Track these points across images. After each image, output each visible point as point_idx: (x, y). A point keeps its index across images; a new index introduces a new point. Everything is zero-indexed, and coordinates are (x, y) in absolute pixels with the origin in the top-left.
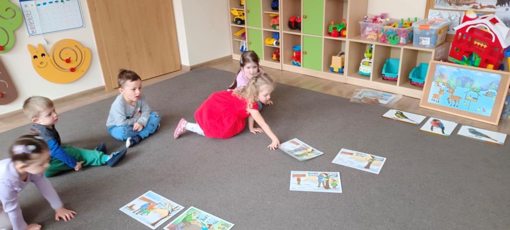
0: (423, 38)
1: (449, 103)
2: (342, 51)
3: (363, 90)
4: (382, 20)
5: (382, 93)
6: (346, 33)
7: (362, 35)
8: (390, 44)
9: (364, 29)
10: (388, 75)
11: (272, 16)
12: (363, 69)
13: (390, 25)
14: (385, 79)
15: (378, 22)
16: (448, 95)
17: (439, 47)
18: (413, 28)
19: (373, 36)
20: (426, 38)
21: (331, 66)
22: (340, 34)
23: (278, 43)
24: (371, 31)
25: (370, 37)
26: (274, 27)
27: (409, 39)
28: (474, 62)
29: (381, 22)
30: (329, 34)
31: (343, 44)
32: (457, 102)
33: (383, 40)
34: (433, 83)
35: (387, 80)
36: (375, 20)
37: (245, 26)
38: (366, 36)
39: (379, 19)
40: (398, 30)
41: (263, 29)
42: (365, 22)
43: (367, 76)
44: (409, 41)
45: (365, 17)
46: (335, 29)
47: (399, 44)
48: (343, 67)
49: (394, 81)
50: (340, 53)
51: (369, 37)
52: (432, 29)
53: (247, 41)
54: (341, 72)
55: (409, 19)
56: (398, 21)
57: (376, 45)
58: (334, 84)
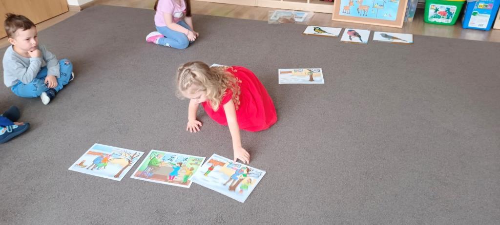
1: (359, 13)
3: (276, 11)
5: (294, 12)
58: (245, 9)
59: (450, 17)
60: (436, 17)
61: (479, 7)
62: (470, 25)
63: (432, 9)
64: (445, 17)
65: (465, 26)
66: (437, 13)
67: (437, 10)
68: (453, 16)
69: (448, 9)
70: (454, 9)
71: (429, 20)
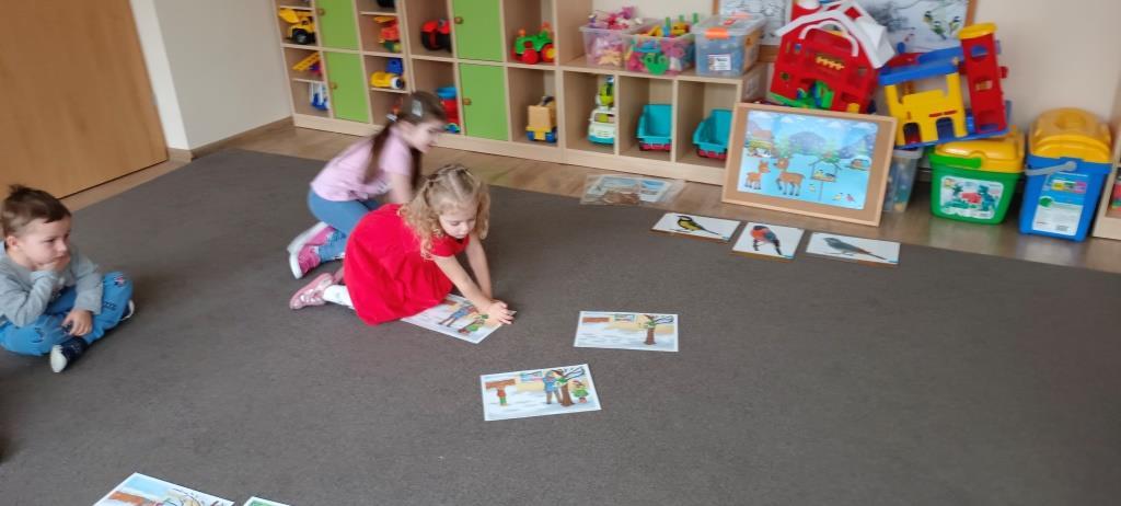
0: (716, 57)
1: (780, 188)
2: (548, 93)
3: (604, 175)
4: (627, 22)
5: (641, 179)
6: (554, 53)
7: (589, 56)
8: (651, 73)
9: (592, 43)
10: (650, 140)
11: (381, 20)
12: (599, 130)
13: (643, 31)
14: (644, 149)
15: (618, 27)
16: (777, 172)
17: (750, 74)
18: (693, 36)
19: (611, 57)
20: (721, 57)
21: (529, 128)
22: (540, 57)
23: (401, 84)
24: (606, 48)
25: (606, 59)
26: (389, 45)
27: (687, 61)
28: (820, 99)
29: (626, 27)
30: (517, 57)
31: (547, 78)
32: (796, 185)
33: (634, 64)
34: (745, 151)
35: (650, 150)
36: (612, 22)
37: (319, 47)
38: (597, 58)
39: (621, 21)
40: (662, 42)
41: (362, 53)
42: (592, 27)
43: (607, 146)
44: (687, 65)
45: (591, 17)
46: (528, 45)
47: (668, 71)
48: (554, 130)
49: (663, 151)
50: (544, 98)
51: (604, 60)
52: (731, 37)
53: (325, 83)
54: (551, 140)
55: (681, 17)
56: (658, 23)
57: (622, 77)
58: (539, 167)
59: (990, 207)
60: (958, 206)
61: (1054, 188)
62: (1036, 227)
63: (947, 186)
64: (979, 205)
65: (1024, 228)
66: (960, 195)
67: (958, 190)
68: (997, 204)
69: (984, 189)
70: (997, 189)
71: (944, 211)
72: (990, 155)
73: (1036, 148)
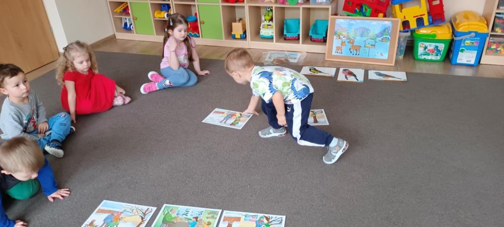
1: (351, 52)
2: (240, 16)
10: (289, 35)
12: (264, 32)
14: (286, 39)
21: (232, 33)
28: (365, 12)
30: (226, 1)
34: (335, 37)
35: (289, 40)
41: (150, 2)
43: (270, 39)
48: (245, 32)
49: (297, 39)
53: (131, 17)
57: (276, 7)
59: (439, 54)
60: (426, 55)
61: (465, 44)
62: (458, 62)
63: (421, 47)
64: (434, 54)
65: (453, 62)
66: (427, 50)
67: (426, 48)
68: (442, 53)
69: (437, 47)
70: (442, 47)
71: (420, 57)
72: (439, 32)
73: (458, 28)
